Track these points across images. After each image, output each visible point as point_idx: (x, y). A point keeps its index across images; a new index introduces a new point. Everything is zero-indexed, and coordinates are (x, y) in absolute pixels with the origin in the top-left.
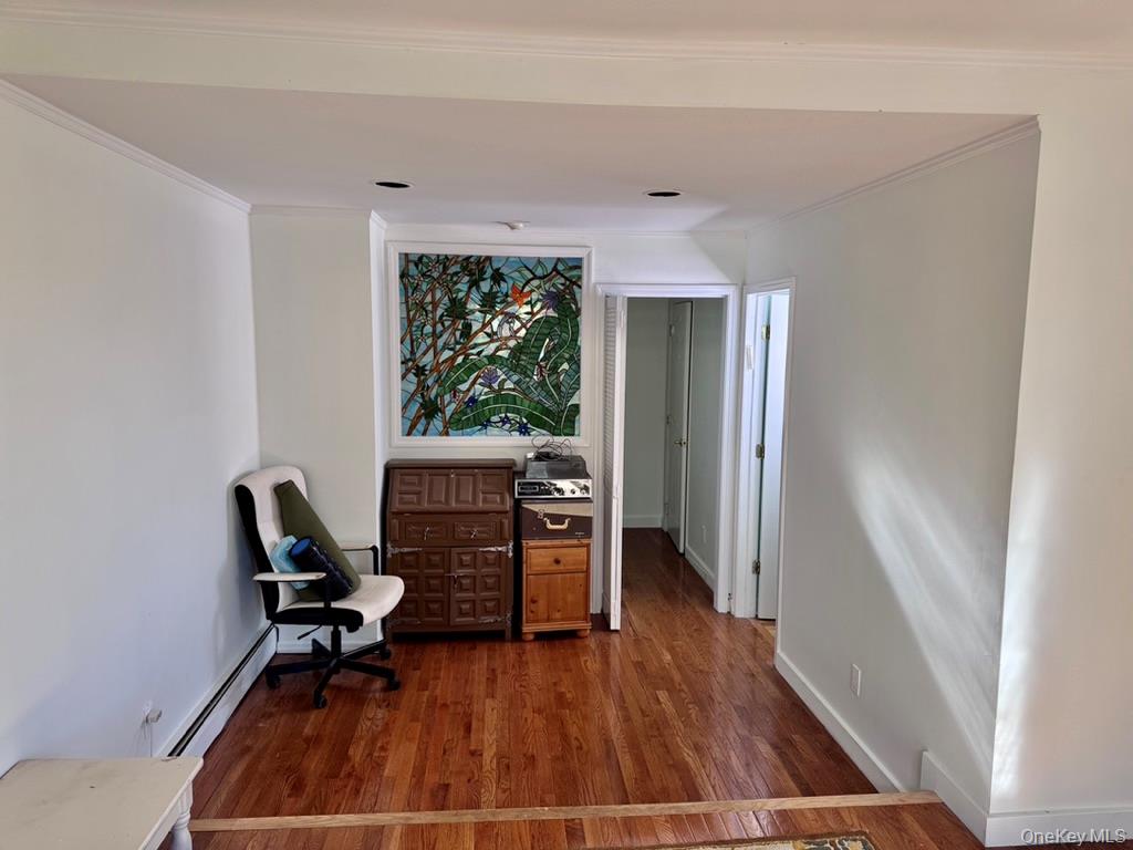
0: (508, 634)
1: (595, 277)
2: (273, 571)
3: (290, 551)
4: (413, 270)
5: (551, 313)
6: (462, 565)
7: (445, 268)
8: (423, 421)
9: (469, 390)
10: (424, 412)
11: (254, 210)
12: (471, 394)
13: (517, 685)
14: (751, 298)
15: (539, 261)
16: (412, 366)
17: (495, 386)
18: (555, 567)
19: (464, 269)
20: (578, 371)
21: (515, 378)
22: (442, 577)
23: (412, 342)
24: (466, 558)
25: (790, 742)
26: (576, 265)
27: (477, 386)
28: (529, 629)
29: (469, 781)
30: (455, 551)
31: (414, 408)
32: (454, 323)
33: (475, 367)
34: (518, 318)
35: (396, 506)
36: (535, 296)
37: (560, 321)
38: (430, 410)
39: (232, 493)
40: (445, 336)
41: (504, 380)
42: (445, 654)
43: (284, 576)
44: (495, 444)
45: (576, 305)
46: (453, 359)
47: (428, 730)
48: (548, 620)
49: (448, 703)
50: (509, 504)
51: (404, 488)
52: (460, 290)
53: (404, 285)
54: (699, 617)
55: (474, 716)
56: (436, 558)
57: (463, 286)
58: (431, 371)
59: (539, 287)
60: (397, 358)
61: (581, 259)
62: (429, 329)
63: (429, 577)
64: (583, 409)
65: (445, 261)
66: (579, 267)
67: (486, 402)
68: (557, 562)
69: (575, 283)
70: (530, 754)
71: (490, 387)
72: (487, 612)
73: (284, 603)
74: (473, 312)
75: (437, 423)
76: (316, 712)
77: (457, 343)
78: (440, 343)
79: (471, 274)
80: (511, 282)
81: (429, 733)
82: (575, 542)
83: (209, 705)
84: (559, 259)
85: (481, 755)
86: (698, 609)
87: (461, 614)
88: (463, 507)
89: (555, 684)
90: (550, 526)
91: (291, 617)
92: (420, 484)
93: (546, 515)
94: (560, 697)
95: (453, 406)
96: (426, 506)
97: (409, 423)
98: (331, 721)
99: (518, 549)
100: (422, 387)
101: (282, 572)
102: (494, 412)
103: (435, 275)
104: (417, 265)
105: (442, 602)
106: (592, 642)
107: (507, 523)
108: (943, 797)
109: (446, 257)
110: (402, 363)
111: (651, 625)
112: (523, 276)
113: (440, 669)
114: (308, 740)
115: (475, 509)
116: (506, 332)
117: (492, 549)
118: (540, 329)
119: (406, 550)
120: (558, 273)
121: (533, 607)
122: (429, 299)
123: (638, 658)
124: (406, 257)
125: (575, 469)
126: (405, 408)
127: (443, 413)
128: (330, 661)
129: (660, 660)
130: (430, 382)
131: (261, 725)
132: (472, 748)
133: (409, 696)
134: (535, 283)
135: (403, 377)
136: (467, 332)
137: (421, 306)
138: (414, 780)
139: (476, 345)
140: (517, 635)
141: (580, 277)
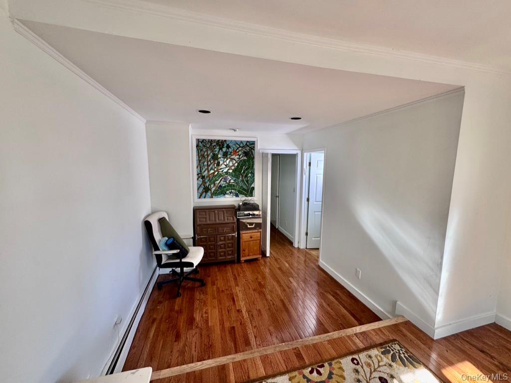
0: (236, 261)
1: (259, 147)
2: (159, 250)
3: (166, 243)
4: (200, 144)
5: (245, 158)
6: (221, 240)
7: (211, 144)
8: (204, 194)
9: (219, 183)
10: (205, 191)
11: (148, 122)
12: (220, 184)
13: (244, 280)
14: (305, 154)
15: (241, 142)
16: (200, 176)
17: (228, 182)
18: (251, 239)
19: (217, 144)
20: (254, 176)
21: (234, 179)
22: (215, 245)
23: (200, 167)
24: (222, 238)
25: (336, 293)
26: (253, 143)
27: (222, 182)
28: (243, 259)
29: (241, 324)
30: (218, 236)
31: (201, 189)
32: (214, 161)
33: (221, 175)
34: (235, 160)
35: (198, 222)
36: (240, 153)
37: (248, 161)
38: (207, 190)
39: (143, 224)
40: (211, 166)
41: (230, 180)
42: (217, 270)
43: (165, 252)
44: (229, 200)
45: (253, 155)
46: (214, 173)
47: (220, 302)
48: (249, 256)
49: (224, 289)
50: (235, 220)
51: (200, 216)
52: (216, 151)
53: (198, 150)
54: (291, 250)
55: (234, 294)
56: (212, 239)
57: (217, 149)
58: (207, 177)
59: (242, 150)
60: (195, 173)
61: (254, 141)
62: (206, 163)
63: (210, 245)
64: (256, 188)
65: (211, 141)
66: (254, 144)
67: (225, 187)
68: (251, 237)
69: (252, 149)
70: (258, 309)
71: (226, 182)
72: (229, 255)
73: (164, 261)
74: (220, 158)
75: (209, 194)
76: (178, 298)
77: (215, 168)
78: (210, 168)
79: (219, 146)
80: (232, 148)
81: (220, 304)
82: (257, 231)
83: (139, 304)
84: (247, 142)
85: (241, 311)
86: (289, 247)
87: (221, 256)
88: (220, 222)
89: (257, 279)
90: (249, 226)
91: (167, 266)
92: (206, 215)
93: (247, 223)
94: (260, 283)
95: (214, 188)
96: (208, 222)
97: (200, 194)
98: (184, 303)
99: (239, 234)
100: (204, 182)
101: (163, 250)
102: (227, 190)
103: (208, 146)
104: (202, 143)
105: (214, 253)
106: (262, 261)
107: (235, 226)
108: (408, 318)
109: (211, 140)
110: (197, 175)
111: (277, 253)
112: (236, 146)
113: (217, 276)
114: (177, 312)
115: (224, 222)
116: (231, 164)
117: (230, 235)
118: (241, 164)
119: (202, 237)
120: (247, 145)
121: (244, 252)
122: (206, 153)
123: (278, 266)
124: (198, 140)
125: (255, 207)
126: (198, 189)
127: (211, 190)
128: (181, 278)
129: (285, 266)
130: (206, 181)
131: (158, 307)
132: (237, 309)
133: (210, 288)
134: (240, 149)
135: (198, 179)
136: (218, 164)
137: (203, 156)
138: (221, 326)
139: (221, 169)
140: (239, 261)
141: (254, 147)
